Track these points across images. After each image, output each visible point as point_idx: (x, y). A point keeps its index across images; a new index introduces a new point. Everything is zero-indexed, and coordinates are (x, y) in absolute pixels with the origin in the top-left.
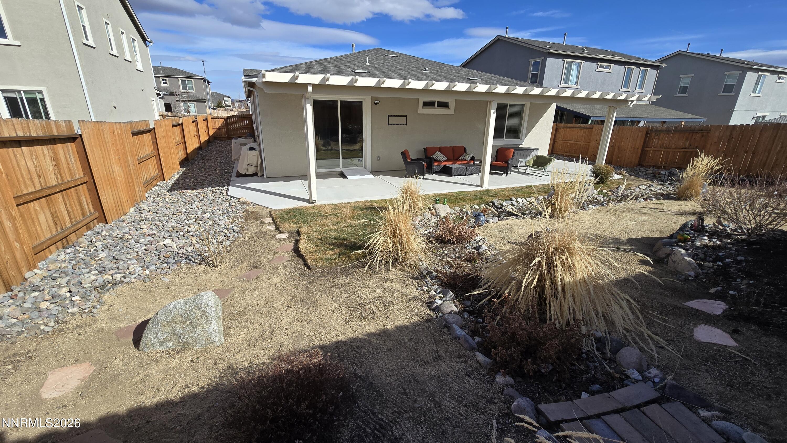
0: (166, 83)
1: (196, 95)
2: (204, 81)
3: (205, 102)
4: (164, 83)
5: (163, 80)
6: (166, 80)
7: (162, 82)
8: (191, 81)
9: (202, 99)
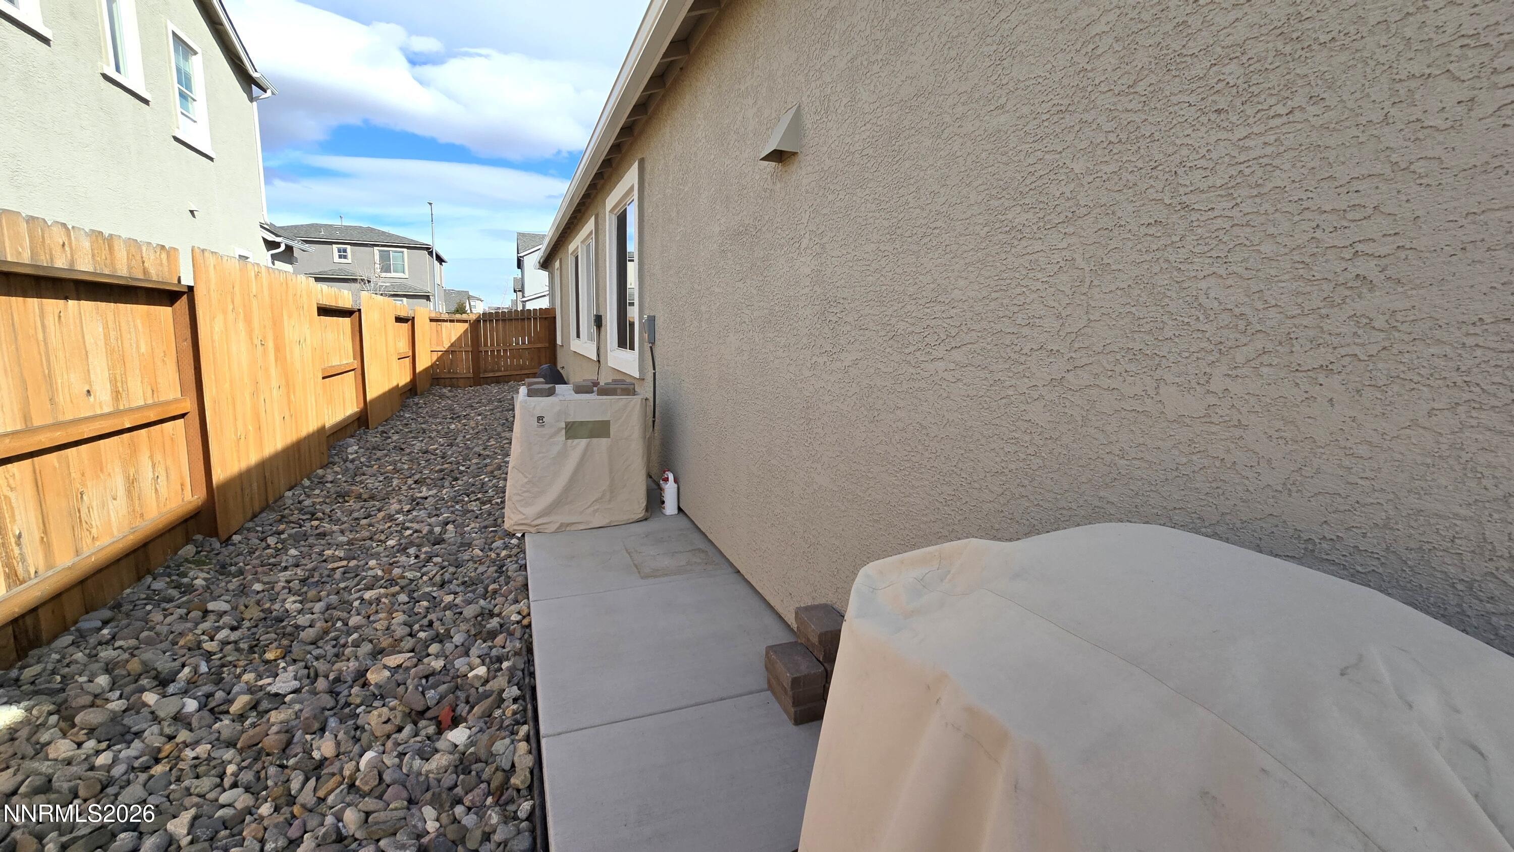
0: (345, 257)
1: (410, 283)
2: (431, 253)
3: (428, 298)
4: (340, 257)
5: (339, 251)
6: (345, 251)
7: (336, 254)
8: (402, 252)
9: (421, 291)
